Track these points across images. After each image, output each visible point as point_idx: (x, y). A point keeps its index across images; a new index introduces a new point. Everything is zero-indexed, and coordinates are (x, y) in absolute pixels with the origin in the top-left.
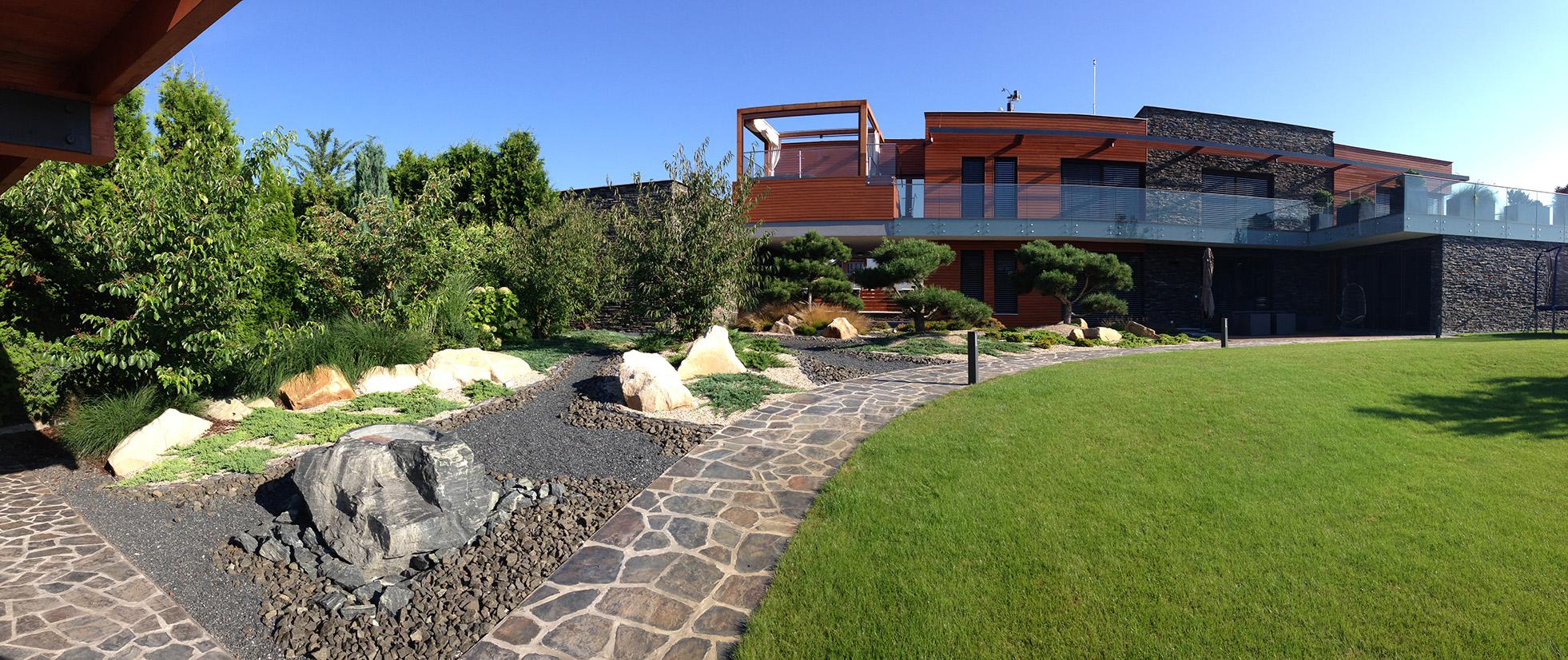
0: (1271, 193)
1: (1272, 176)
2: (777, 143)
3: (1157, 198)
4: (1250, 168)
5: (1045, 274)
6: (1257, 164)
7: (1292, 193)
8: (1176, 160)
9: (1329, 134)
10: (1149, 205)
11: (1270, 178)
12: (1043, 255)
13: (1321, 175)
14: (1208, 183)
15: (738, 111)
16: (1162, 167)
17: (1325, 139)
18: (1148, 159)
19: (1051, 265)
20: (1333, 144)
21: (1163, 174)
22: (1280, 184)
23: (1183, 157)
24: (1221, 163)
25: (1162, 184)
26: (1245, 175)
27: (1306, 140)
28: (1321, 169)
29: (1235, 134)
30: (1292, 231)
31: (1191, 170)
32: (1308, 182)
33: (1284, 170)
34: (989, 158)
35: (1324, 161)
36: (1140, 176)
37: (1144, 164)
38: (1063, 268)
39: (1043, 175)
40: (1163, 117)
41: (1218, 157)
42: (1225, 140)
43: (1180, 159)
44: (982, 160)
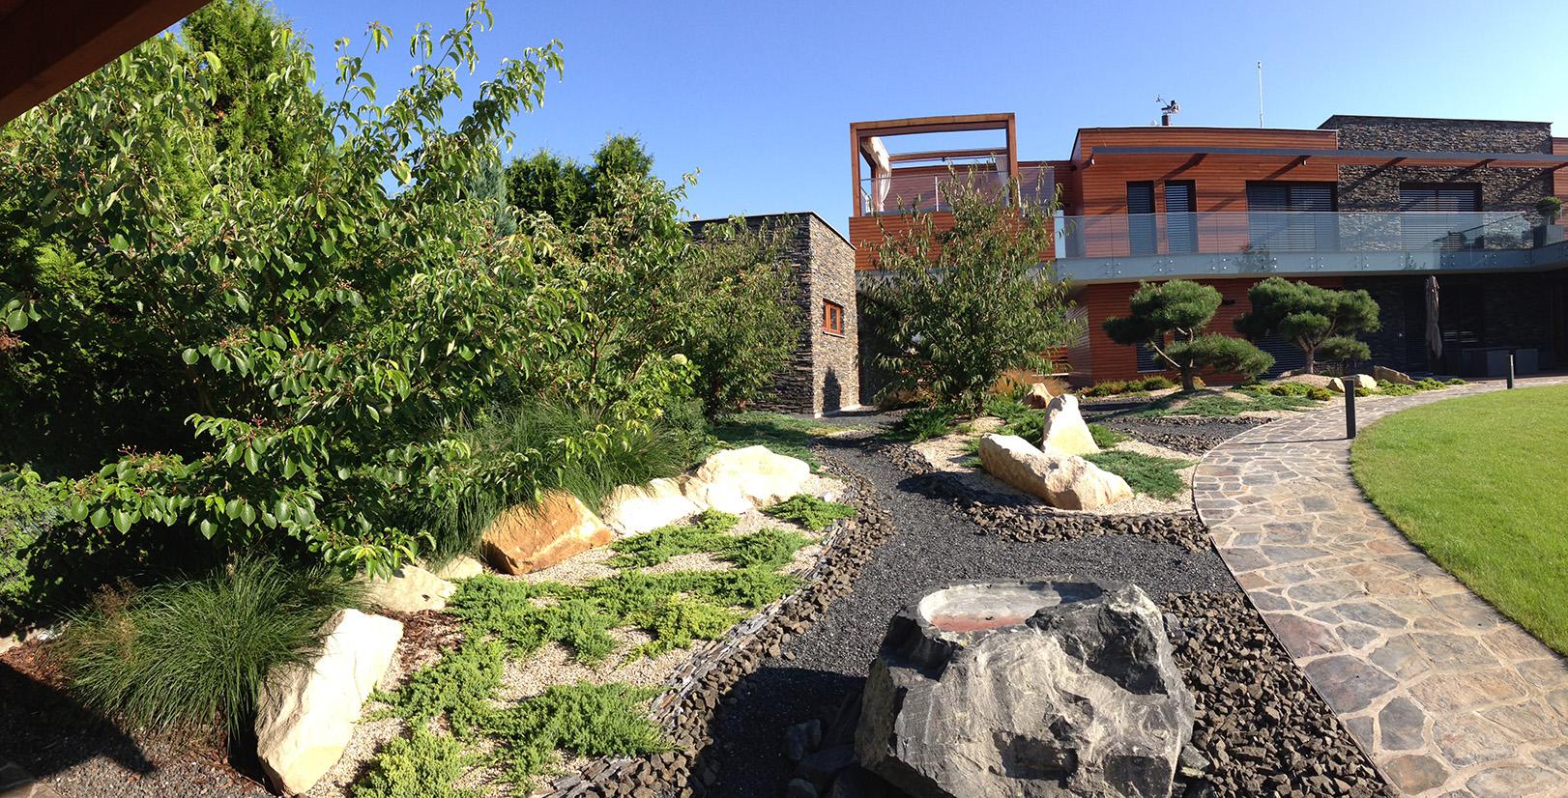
0: (1479, 206)
1: (1479, 185)
2: (888, 169)
3: (1350, 222)
4: (1454, 177)
5: (1294, 318)
6: (1462, 172)
7: (1503, 204)
8: (1370, 174)
9: (1545, 126)
10: (1343, 232)
11: (1477, 188)
12: (1287, 295)
13: (1538, 178)
14: (1408, 200)
15: (852, 125)
16: (1355, 185)
17: (1541, 133)
18: (1340, 178)
19: (1297, 308)
20: (1551, 139)
21: (1357, 193)
22: (1489, 194)
23: (1379, 171)
24: (1421, 174)
25: (1356, 205)
26: (1448, 186)
27: (1518, 137)
28: (1537, 170)
29: (1436, 139)
30: (1507, 250)
31: (1388, 186)
32: (1522, 188)
33: (1494, 176)
34: (1159, 182)
35: (1542, 160)
36: (1331, 197)
37: (1336, 183)
38: (1314, 309)
39: (1224, 201)
40: (1354, 127)
41: (1416, 168)
42: (1425, 147)
43: (1374, 174)
44: (1150, 184)
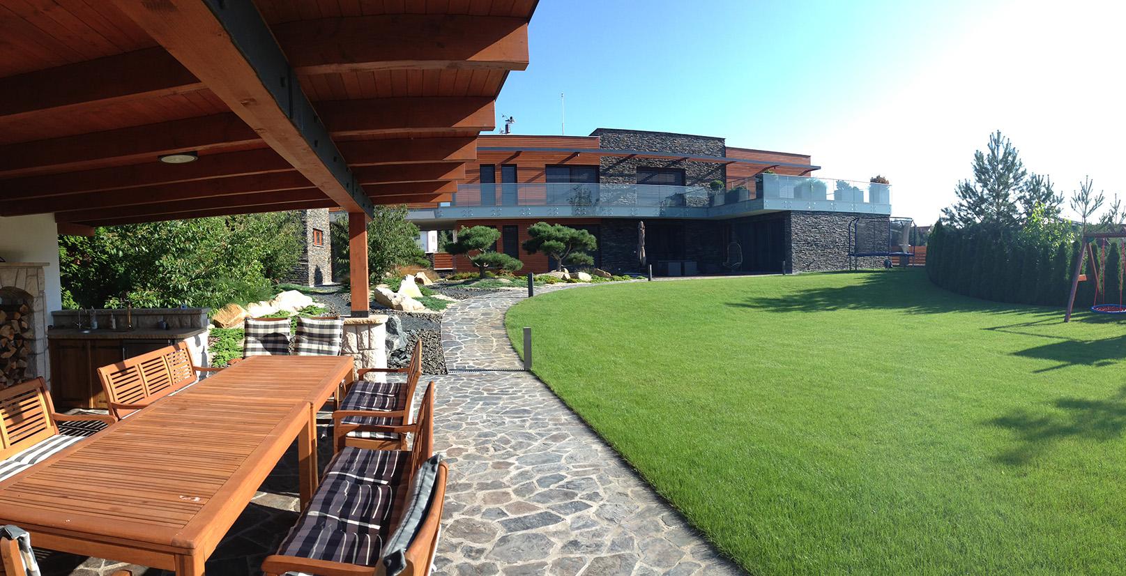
0: (683, 182)
1: (684, 170)
3: (607, 188)
4: (669, 165)
5: (546, 243)
6: (674, 163)
7: (697, 182)
8: (619, 162)
9: (722, 140)
10: (603, 194)
11: (683, 172)
12: (545, 232)
13: (717, 169)
14: (641, 177)
16: (610, 168)
17: (720, 144)
18: (602, 163)
19: (549, 238)
20: (725, 147)
21: (611, 172)
22: (689, 176)
23: (624, 160)
24: (650, 163)
25: (611, 179)
26: (665, 170)
27: (706, 145)
28: (718, 164)
29: (659, 144)
30: (701, 207)
31: (630, 168)
32: (709, 174)
33: (692, 166)
34: (498, 165)
35: (719, 159)
36: (594, 174)
37: (598, 166)
38: (557, 239)
39: (534, 176)
40: (610, 135)
41: (647, 159)
42: (652, 148)
43: (621, 162)
44: (494, 166)
